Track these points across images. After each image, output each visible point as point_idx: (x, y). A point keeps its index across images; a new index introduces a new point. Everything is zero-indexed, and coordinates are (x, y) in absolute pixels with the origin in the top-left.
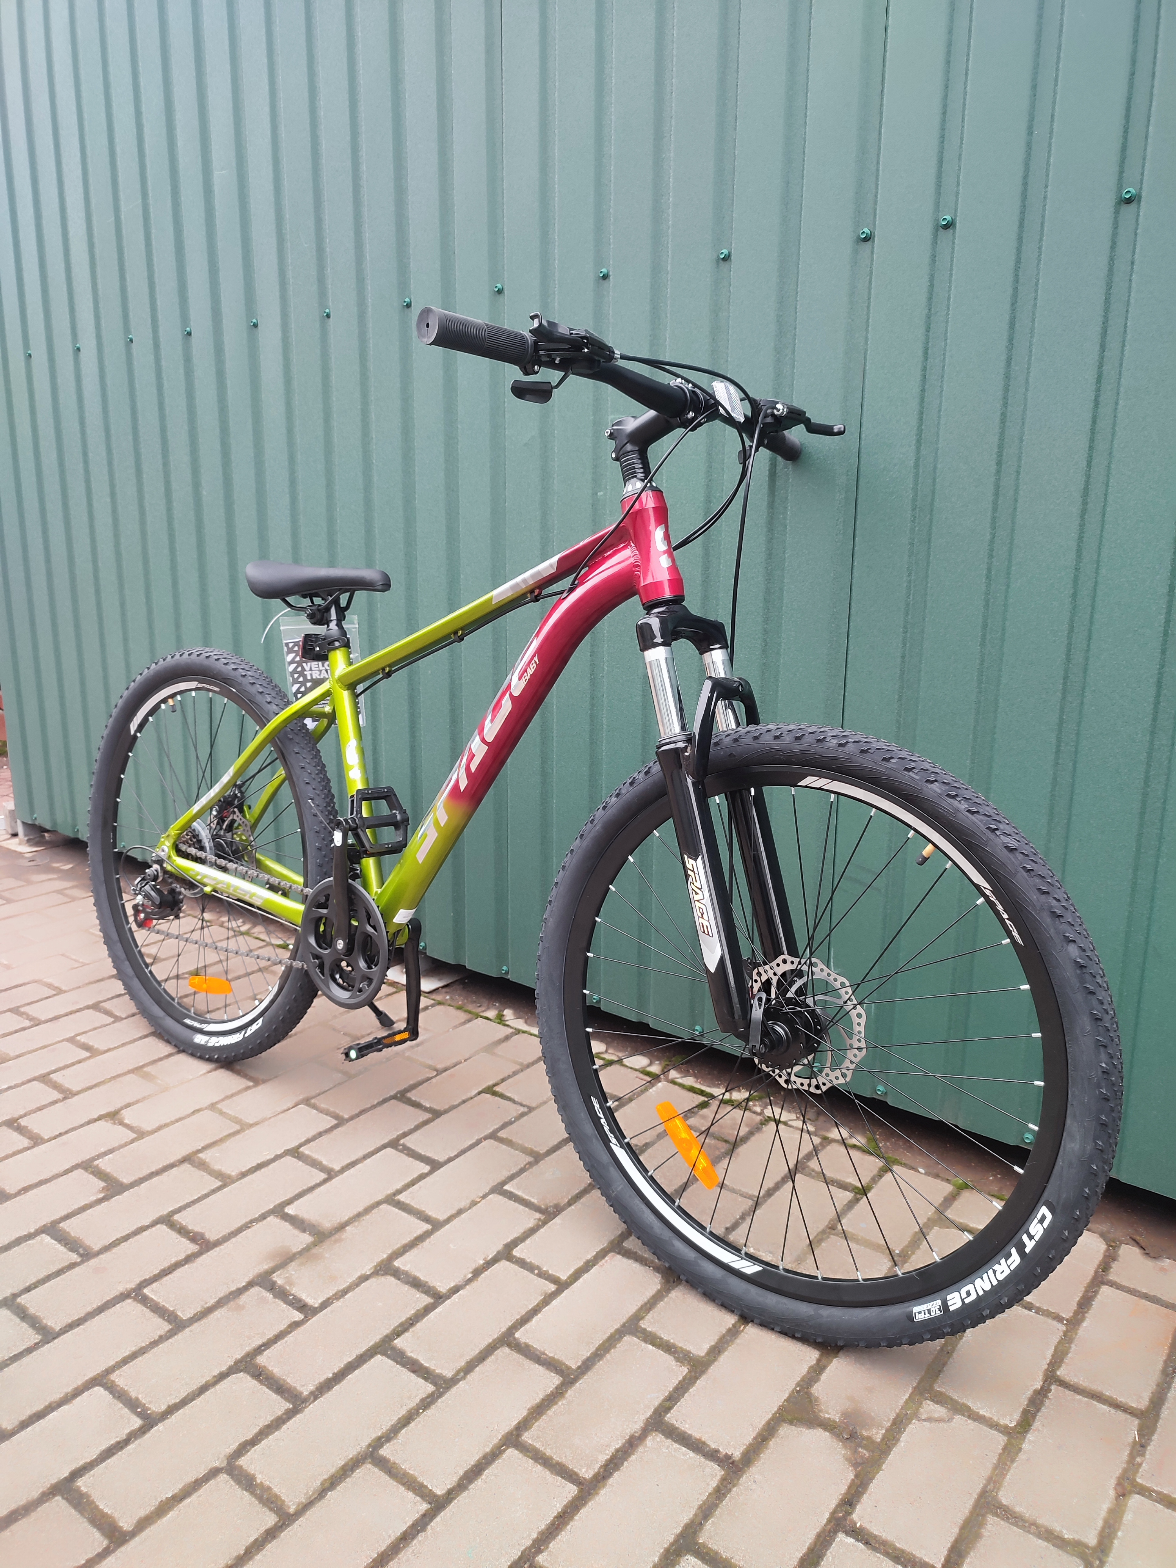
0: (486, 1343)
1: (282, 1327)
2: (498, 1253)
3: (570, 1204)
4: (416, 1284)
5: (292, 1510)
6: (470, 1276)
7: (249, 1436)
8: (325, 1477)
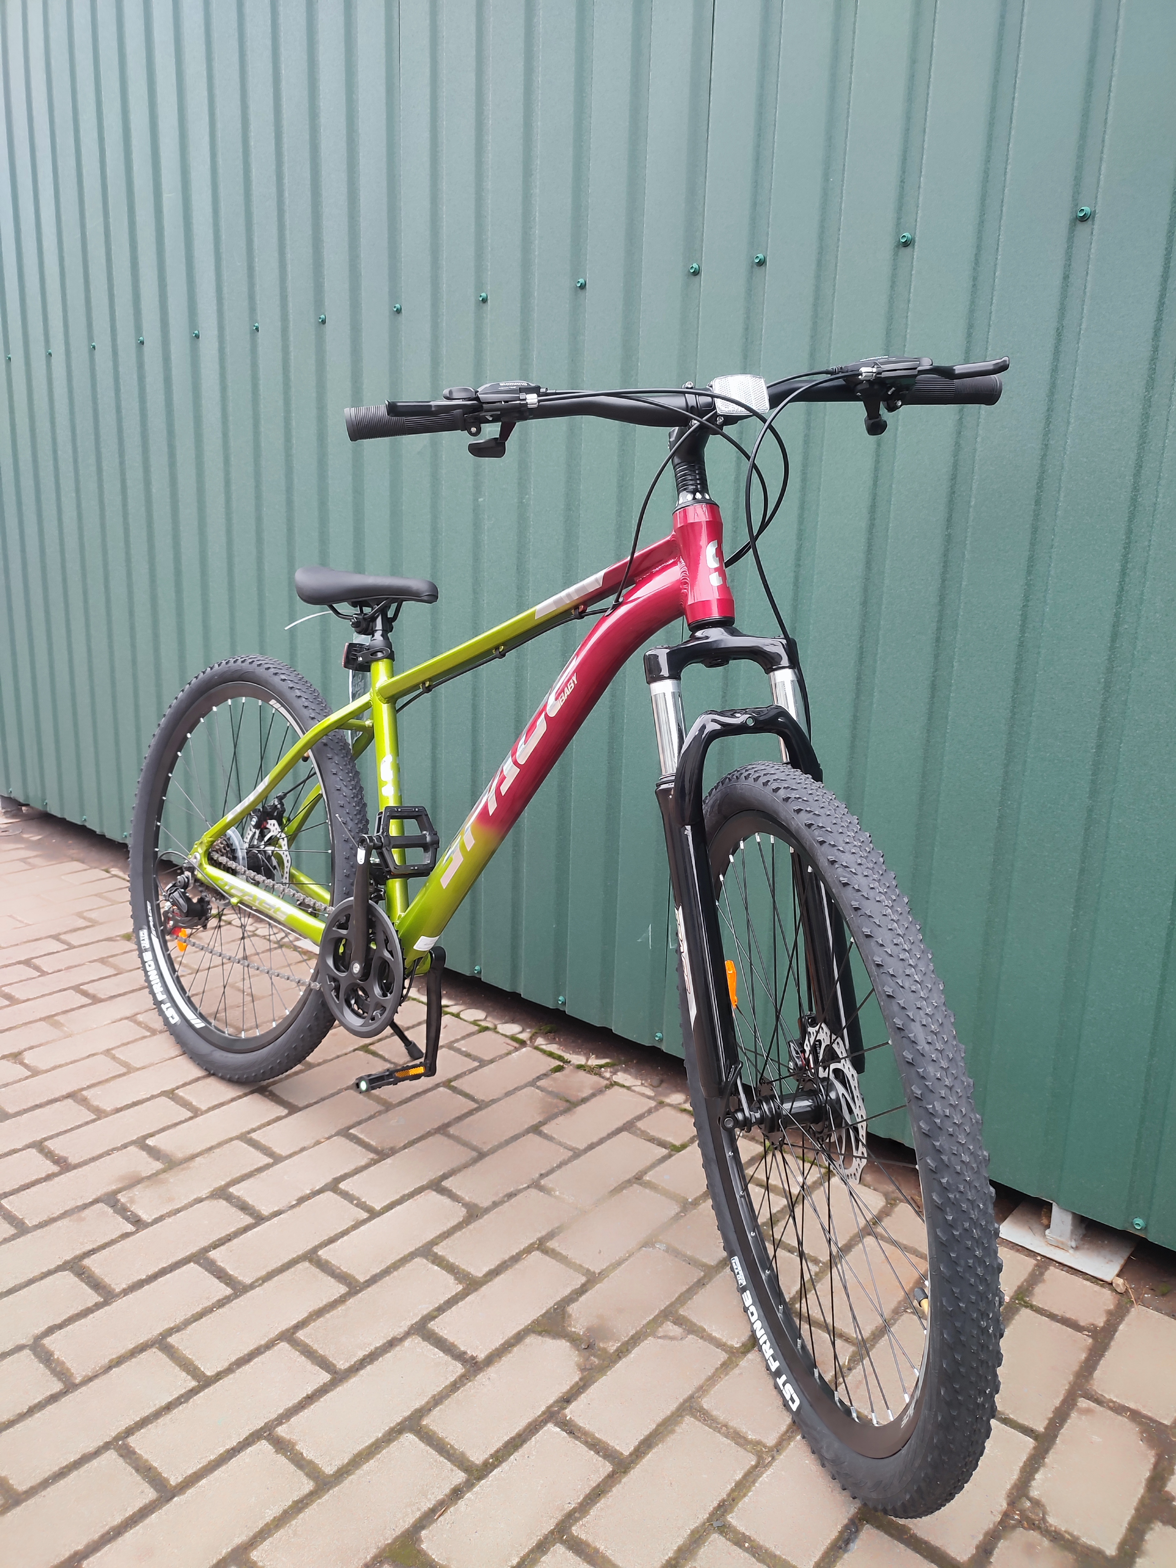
0: (290, 1258)
1: (114, 1236)
2: (326, 1185)
3: (405, 1147)
4: (244, 1207)
5: (77, 1381)
6: (294, 1203)
7: (58, 1321)
8: (114, 1357)
